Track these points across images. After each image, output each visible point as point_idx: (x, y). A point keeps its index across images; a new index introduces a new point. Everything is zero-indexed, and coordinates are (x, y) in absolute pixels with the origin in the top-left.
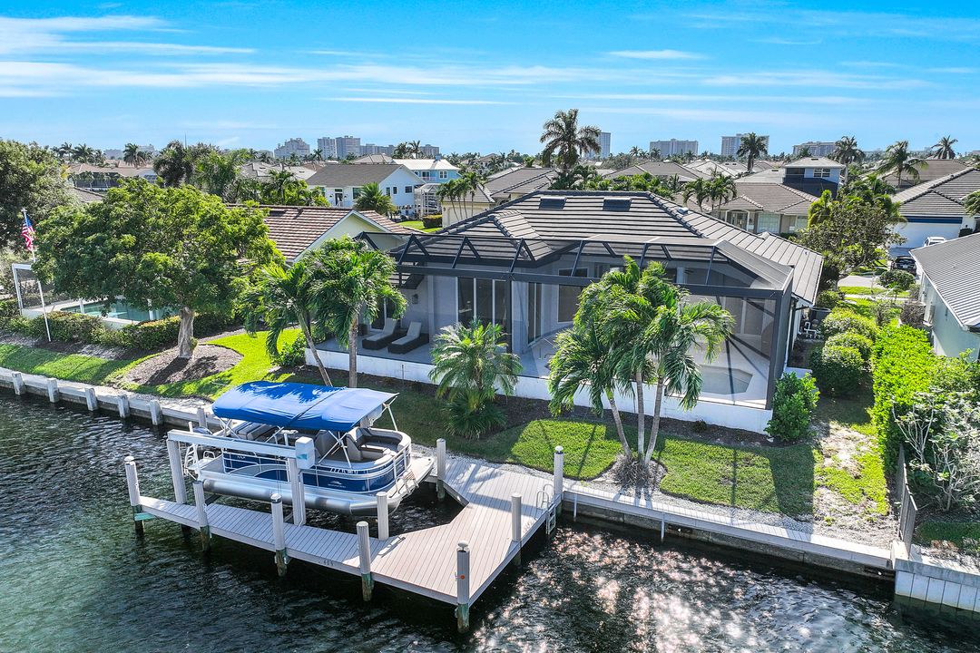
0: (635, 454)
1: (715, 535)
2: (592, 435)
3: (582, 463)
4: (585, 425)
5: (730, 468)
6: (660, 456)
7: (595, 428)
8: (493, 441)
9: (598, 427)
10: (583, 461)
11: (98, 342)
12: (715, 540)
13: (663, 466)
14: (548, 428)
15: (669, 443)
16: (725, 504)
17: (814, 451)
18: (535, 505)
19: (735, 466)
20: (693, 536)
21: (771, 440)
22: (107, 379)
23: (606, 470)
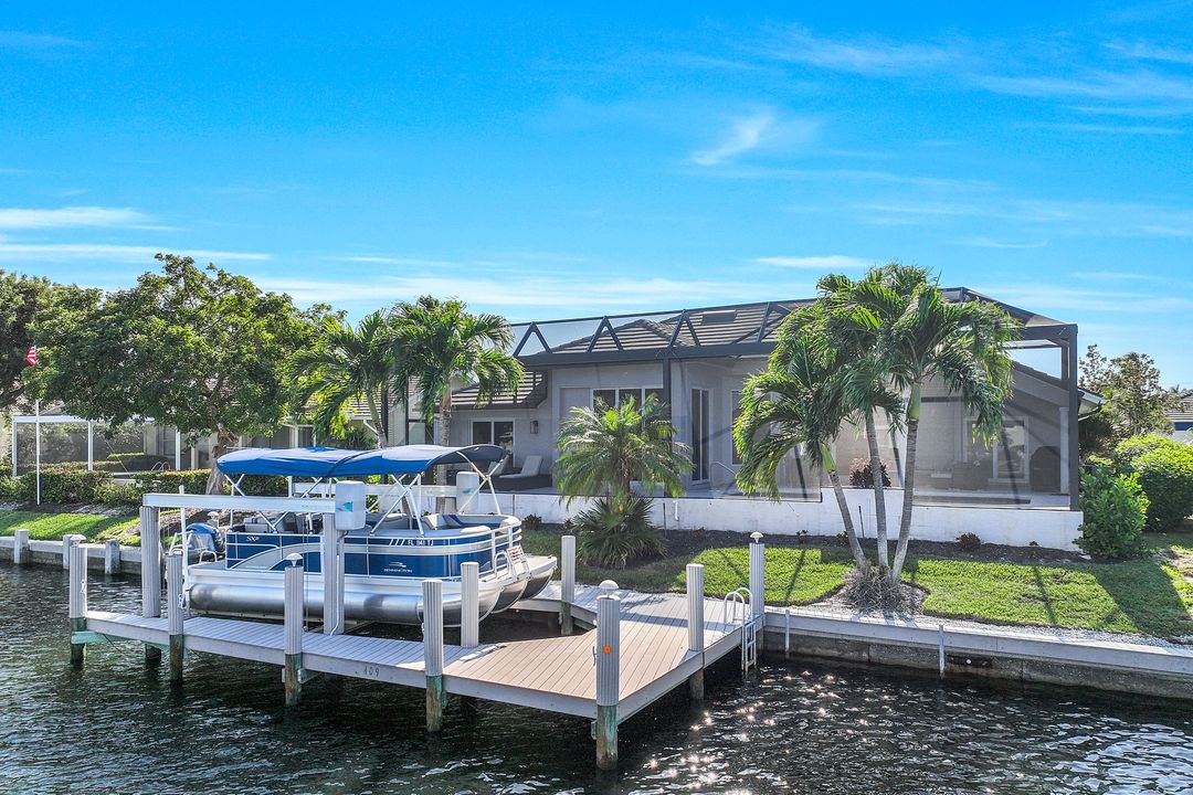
0: (874, 569)
1: (1033, 664)
2: (801, 560)
3: (791, 587)
4: (788, 550)
5: (1035, 587)
6: (913, 577)
7: (804, 552)
8: (648, 570)
9: (808, 552)
10: (792, 584)
11: (101, 501)
12: (1036, 675)
13: (922, 588)
14: (731, 555)
15: (922, 564)
16: (1040, 623)
17: (1163, 568)
18: (721, 621)
19: (1040, 584)
20: (993, 672)
21: (1088, 557)
22: (99, 536)
23: (830, 594)
